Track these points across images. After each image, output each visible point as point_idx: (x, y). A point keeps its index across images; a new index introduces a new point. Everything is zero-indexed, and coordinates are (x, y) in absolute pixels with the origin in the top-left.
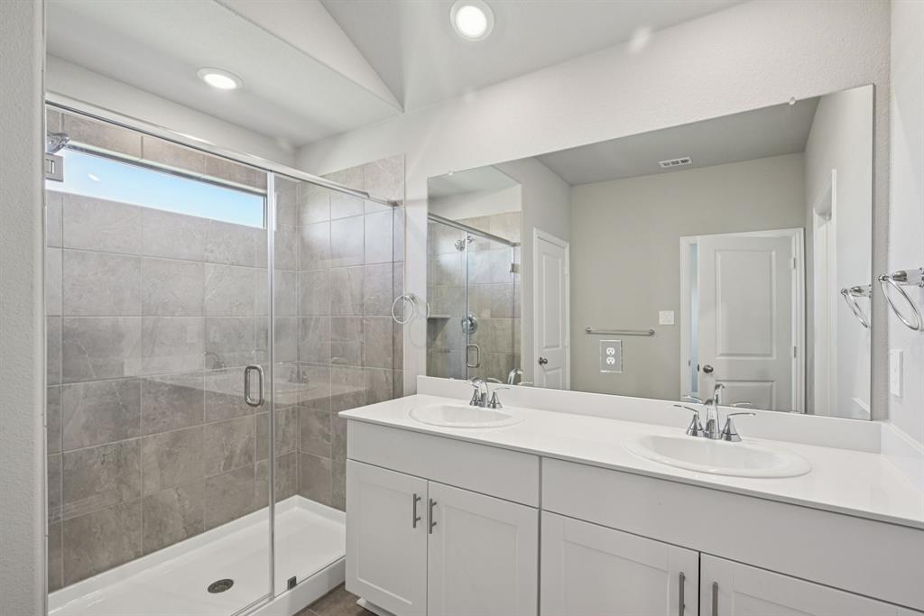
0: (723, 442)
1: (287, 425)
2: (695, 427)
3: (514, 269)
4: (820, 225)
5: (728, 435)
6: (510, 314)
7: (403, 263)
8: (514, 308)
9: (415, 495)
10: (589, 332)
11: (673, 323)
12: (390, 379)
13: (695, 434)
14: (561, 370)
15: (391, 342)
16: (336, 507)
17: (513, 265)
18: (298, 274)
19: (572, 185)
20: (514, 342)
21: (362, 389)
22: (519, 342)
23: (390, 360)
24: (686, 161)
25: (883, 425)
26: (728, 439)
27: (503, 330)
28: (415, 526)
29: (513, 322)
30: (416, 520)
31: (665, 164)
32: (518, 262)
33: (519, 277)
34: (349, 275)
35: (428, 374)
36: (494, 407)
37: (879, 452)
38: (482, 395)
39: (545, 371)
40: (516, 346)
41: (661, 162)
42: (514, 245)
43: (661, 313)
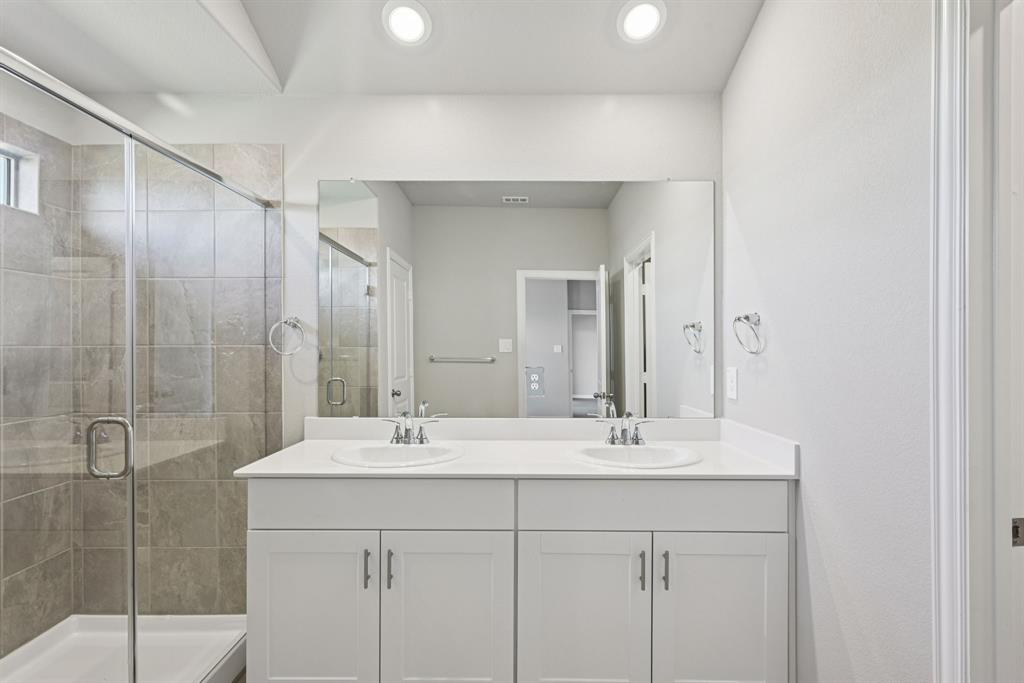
0: (634, 446)
1: (56, 511)
2: (613, 436)
3: (369, 291)
4: (629, 271)
5: (636, 441)
6: (365, 343)
7: (281, 278)
8: (369, 336)
9: (366, 551)
10: (432, 360)
11: (510, 351)
12: (261, 426)
13: (613, 443)
14: (407, 402)
15: (262, 378)
16: (160, 613)
17: (368, 288)
18: (75, 283)
19: (413, 205)
20: (369, 372)
21: (212, 443)
22: (376, 374)
23: (260, 401)
24: (524, 200)
25: (722, 420)
26: (637, 443)
27: (356, 360)
28: (366, 587)
29: (368, 350)
30: (367, 577)
31: (507, 200)
32: (375, 284)
33: (375, 301)
34: (186, 290)
35: (321, 414)
36: (422, 442)
37: (719, 439)
38: (407, 431)
39: (397, 403)
40: (372, 378)
41: (504, 198)
42: (369, 265)
43: (501, 341)
